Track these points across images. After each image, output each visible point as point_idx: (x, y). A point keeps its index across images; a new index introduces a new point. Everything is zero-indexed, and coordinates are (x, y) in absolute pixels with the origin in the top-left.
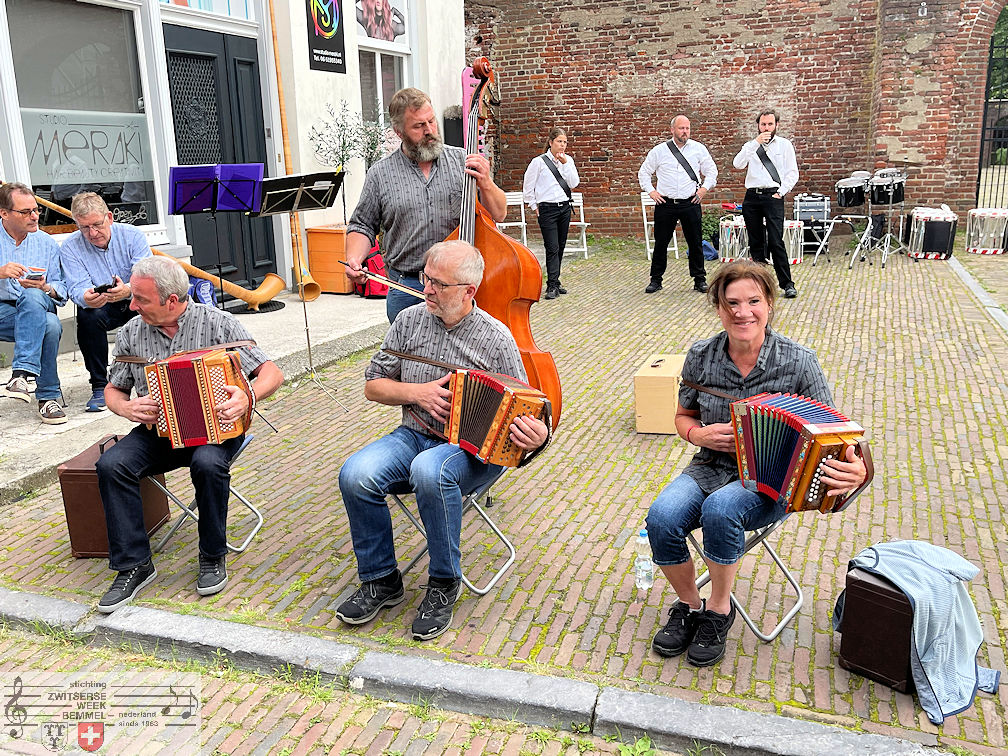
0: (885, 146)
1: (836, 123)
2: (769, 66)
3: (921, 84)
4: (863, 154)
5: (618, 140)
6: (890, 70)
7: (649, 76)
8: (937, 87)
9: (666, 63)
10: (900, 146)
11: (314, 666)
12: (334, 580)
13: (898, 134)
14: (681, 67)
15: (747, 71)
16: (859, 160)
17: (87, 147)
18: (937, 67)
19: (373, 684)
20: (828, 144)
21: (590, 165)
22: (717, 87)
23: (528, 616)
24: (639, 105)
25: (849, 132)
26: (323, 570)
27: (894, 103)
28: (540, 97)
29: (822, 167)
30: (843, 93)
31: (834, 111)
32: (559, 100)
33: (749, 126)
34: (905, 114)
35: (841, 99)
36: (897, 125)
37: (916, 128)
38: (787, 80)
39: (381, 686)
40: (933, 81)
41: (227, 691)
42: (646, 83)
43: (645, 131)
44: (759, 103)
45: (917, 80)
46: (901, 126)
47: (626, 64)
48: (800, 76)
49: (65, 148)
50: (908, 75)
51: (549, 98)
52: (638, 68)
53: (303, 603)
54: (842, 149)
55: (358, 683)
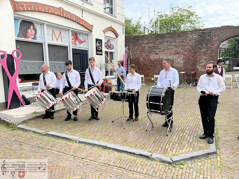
0: (198, 68)
1: (191, 64)
2: (178, 54)
3: (204, 57)
4: (196, 69)
5: (152, 66)
6: (198, 55)
7: (157, 55)
8: (207, 58)
9: (160, 53)
10: (201, 68)
11: (72, 139)
12: (79, 130)
13: (200, 66)
14: (163, 54)
15: (174, 55)
16: (195, 70)
17: (59, 67)
18: (207, 54)
19: (79, 142)
20: (189, 67)
21: (147, 70)
22: (169, 57)
23: (104, 135)
24: (156, 60)
25: (193, 65)
26: (79, 128)
27: (199, 60)
28: (138, 59)
29: (189, 71)
30: (192, 58)
31: (190, 61)
32: (142, 59)
33: (175, 64)
34: (201, 62)
35: (191, 59)
36: (200, 64)
37: (203, 65)
38: (182, 56)
39: (80, 142)
40: (206, 57)
41: (61, 142)
42: (157, 56)
43: (156, 64)
44: (177, 60)
45: (203, 56)
46: (201, 64)
47: (153, 53)
48: (184, 55)
49: (56, 67)
50: (202, 56)
51: (140, 59)
52: (155, 54)
53: (74, 132)
54: (192, 68)
55: (78, 142)
